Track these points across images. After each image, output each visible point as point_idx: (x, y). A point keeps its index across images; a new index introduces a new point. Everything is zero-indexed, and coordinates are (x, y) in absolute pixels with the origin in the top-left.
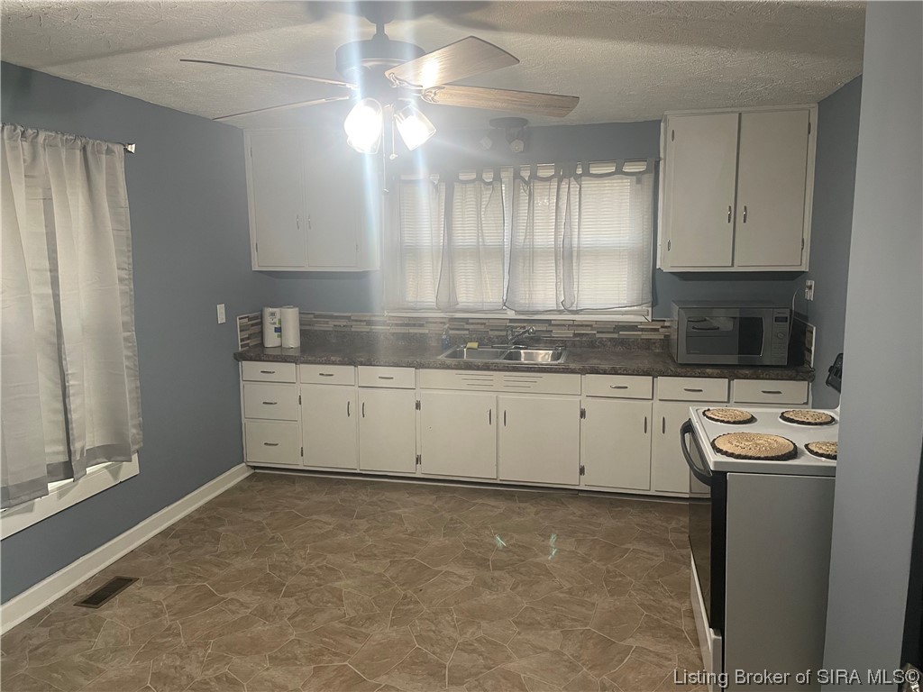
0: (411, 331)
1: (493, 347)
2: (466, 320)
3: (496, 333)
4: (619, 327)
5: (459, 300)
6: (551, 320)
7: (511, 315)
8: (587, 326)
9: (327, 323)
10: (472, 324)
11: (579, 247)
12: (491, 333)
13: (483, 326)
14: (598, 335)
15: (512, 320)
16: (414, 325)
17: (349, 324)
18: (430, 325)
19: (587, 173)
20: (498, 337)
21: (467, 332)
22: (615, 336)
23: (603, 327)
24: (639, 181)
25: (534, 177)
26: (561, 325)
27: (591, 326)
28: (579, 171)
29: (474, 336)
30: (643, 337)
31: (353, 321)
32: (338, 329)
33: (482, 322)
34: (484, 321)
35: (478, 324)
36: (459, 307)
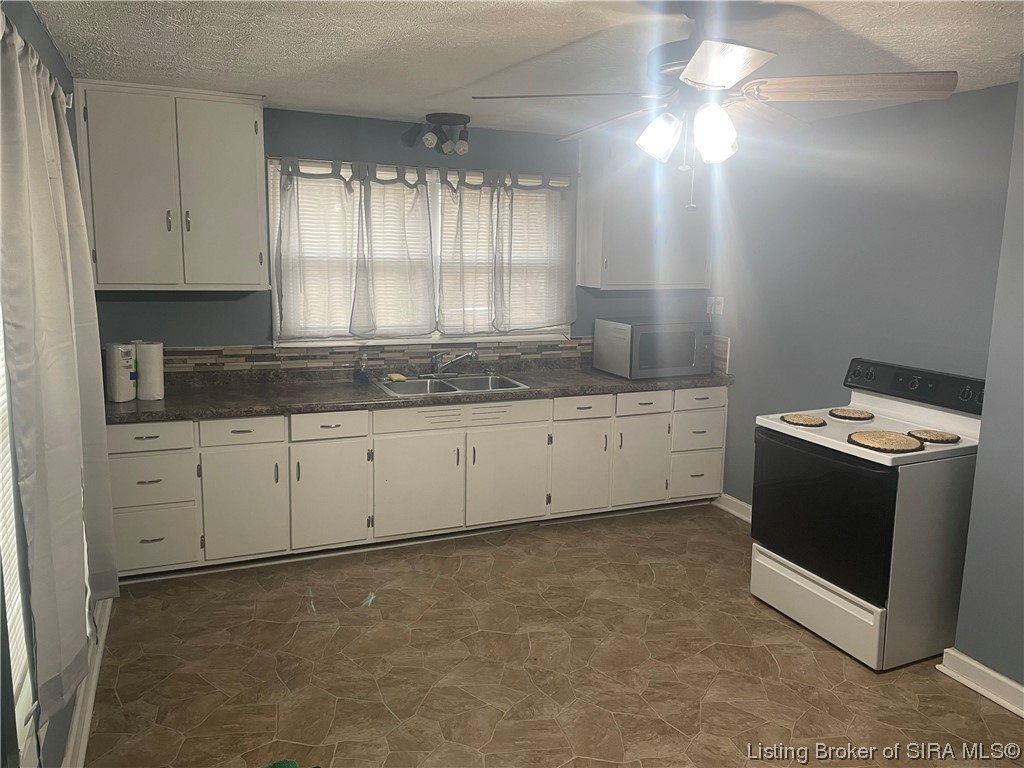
0: (310, 365)
1: (420, 378)
2: (381, 348)
3: (416, 361)
4: (543, 347)
5: (378, 324)
6: (476, 343)
7: (436, 338)
8: (512, 347)
9: (185, 362)
10: (388, 352)
11: (510, 263)
12: (410, 361)
13: (401, 354)
14: (523, 357)
15: (434, 346)
16: (314, 358)
17: (220, 360)
18: (335, 356)
19: (515, 184)
20: (420, 365)
21: (382, 362)
22: (538, 356)
23: (526, 348)
24: (563, 197)
25: (462, 183)
26: (486, 348)
27: (516, 347)
28: (508, 182)
29: (392, 366)
30: (563, 356)
31: (226, 356)
32: (203, 369)
33: (400, 349)
34: (403, 348)
35: (395, 351)
36: (378, 331)
